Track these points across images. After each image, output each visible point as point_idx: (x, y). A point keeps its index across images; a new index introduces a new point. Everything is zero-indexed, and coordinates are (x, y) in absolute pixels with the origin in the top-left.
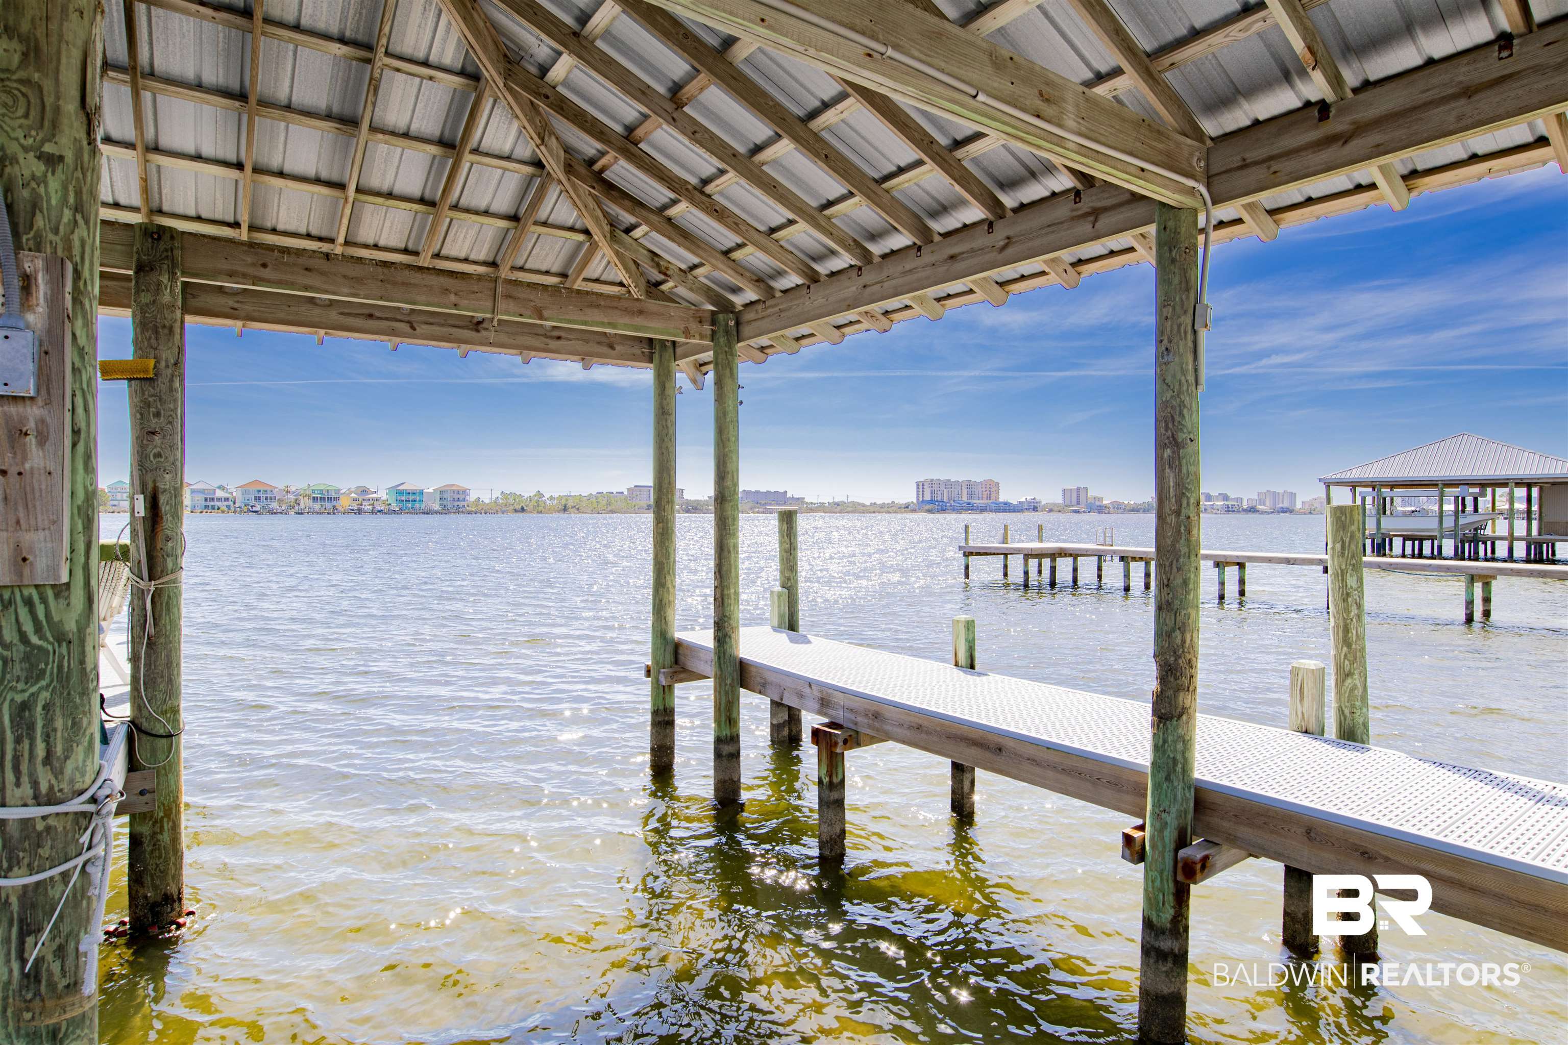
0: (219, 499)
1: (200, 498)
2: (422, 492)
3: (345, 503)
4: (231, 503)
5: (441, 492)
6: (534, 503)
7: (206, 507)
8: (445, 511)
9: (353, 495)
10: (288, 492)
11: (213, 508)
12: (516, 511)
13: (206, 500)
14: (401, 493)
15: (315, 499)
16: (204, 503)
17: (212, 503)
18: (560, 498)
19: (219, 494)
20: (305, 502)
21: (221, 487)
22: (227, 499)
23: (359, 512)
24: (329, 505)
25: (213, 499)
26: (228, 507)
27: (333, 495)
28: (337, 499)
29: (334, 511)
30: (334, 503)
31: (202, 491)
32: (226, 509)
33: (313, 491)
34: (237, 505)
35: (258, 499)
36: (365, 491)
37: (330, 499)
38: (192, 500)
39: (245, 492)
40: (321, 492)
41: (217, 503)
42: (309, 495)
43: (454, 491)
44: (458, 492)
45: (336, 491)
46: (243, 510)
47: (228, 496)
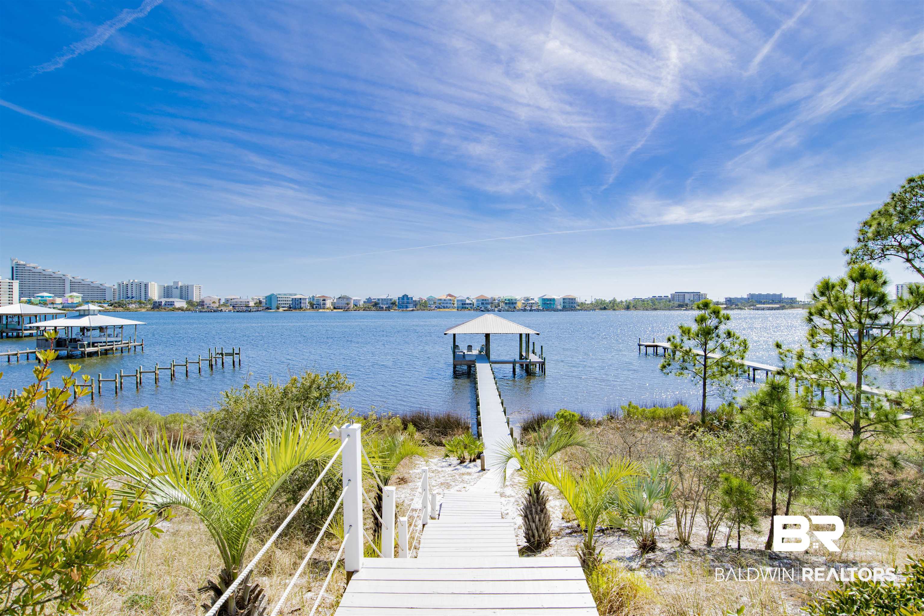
0: (468, 304)
1: (460, 303)
2: (554, 299)
3: (519, 305)
4: (472, 305)
5: (564, 299)
6: (612, 304)
7: (462, 308)
8: (566, 309)
9: (523, 301)
10: (495, 300)
11: (465, 308)
12: (602, 309)
13: (462, 304)
14: (544, 300)
15: (506, 303)
16: (461, 306)
17: (464, 306)
18: (626, 301)
19: (468, 301)
20: (502, 304)
21: (468, 298)
22: (470, 304)
23: (525, 310)
24: (512, 306)
25: (465, 304)
26: (471, 307)
27: (514, 301)
28: (516, 303)
29: (514, 309)
30: (514, 305)
31: (462, 300)
32: (469, 308)
33: (505, 300)
34: (475, 306)
35: (483, 304)
36: (528, 300)
37: (513, 303)
38: (457, 304)
39: (478, 300)
40: (509, 300)
41: (467, 306)
42: (503, 302)
43: (570, 299)
44: (572, 299)
45: (516, 300)
46: (477, 310)
47: (471, 302)
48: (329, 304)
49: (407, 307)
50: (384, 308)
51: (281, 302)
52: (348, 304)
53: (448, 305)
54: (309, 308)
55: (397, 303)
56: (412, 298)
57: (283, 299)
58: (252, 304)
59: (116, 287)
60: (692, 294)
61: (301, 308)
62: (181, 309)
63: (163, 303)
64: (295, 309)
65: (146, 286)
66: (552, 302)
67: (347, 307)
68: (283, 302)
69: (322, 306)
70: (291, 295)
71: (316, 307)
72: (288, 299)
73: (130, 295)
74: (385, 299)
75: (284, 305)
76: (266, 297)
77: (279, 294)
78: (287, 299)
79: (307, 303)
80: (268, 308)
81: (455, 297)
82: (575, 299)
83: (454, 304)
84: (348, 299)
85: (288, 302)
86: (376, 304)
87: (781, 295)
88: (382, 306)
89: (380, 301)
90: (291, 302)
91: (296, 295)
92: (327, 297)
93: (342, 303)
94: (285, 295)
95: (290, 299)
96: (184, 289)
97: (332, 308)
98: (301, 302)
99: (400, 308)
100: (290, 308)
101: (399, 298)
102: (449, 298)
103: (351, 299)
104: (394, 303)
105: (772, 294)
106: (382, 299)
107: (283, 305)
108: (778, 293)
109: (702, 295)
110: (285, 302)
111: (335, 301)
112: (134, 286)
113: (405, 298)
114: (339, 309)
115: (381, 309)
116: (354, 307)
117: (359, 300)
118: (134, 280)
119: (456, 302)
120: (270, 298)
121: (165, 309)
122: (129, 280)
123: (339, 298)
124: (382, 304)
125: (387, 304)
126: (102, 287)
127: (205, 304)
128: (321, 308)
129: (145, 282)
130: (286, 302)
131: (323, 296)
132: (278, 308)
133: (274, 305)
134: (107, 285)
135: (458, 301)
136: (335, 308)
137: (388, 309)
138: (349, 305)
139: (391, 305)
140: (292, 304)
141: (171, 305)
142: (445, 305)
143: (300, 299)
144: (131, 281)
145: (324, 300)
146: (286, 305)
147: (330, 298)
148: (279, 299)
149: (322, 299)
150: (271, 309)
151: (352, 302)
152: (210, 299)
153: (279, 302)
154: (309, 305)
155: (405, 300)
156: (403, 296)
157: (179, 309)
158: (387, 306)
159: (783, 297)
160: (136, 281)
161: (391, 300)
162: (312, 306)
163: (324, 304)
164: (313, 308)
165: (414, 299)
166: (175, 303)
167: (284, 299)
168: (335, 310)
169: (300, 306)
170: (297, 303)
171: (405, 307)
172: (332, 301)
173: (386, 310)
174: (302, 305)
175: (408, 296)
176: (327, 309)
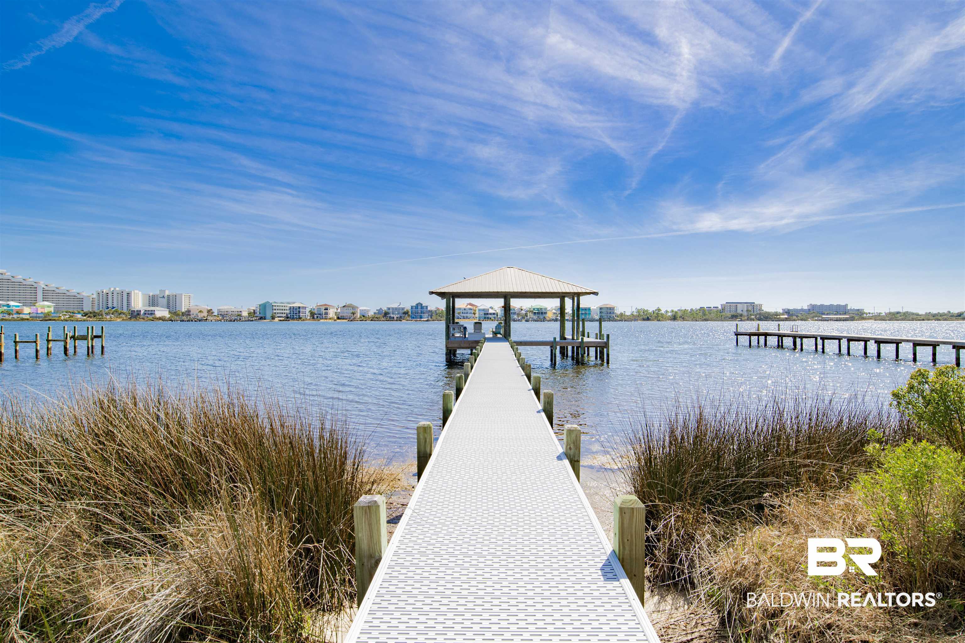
0: (491, 314)
1: (482, 313)
2: (589, 309)
3: (550, 315)
5: (601, 309)
6: (655, 315)
7: (485, 318)
9: (554, 311)
10: (522, 310)
11: (488, 318)
12: (644, 320)
13: (485, 314)
15: (535, 313)
16: (484, 316)
17: (488, 316)
18: (672, 311)
19: (491, 311)
20: (530, 315)
21: (492, 308)
22: (494, 314)
24: (541, 317)
25: (488, 314)
26: (494, 318)
27: (544, 311)
28: (546, 313)
29: (544, 320)
30: (544, 315)
31: (484, 310)
33: (534, 309)
34: (499, 317)
37: (542, 313)
38: (479, 314)
40: (538, 309)
41: (490, 316)
42: (532, 312)
43: (607, 308)
44: (610, 308)
45: (546, 309)
48: (332, 313)
49: (421, 318)
50: (395, 318)
51: (277, 311)
52: (353, 314)
53: (468, 315)
54: (309, 318)
55: (410, 313)
56: (427, 307)
57: (279, 308)
58: (245, 314)
59: (94, 296)
60: (746, 305)
61: (300, 318)
62: (162, 319)
63: (142, 312)
64: (293, 319)
65: (128, 294)
66: (587, 312)
67: (352, 318)
68: (279, 311)
69: (324, 316)
70: (289, 303)
71: (317, 317)
72: (285, 308)
73: (110, 305)
74: (396, 309)
75: (281, 315)
76: (260, 305)
77: (275, 303)
78: (283, 308)
79: (307, 312)
80: (261, 318)
81: (476, 306)
82: (613, 308)
83: (474, 314)
84: (354, 307)
85: (285, 312)
86: (386, 314)
87: (846, 305)
88: (392, 316)
89: (391, 310)
90: (288, 312)
91: (294, 303)
92: (329, 306)
93: (347, 313)
94: (282, 303)
95: (288, 308)
96: (171, 298)
97: (335, 318)
98: (299, 311)
99: (413, 318)
100: (288, 318)
101: (412, 307)
102: (469, 307)
103: (357, 308)
104: (406, 313)
105: (835, 304)
106: (393, 308)
107: (279, 315)
108: (843, 304)
109: (757, 305)
110: (281, 311)
111: (339, 311)
112: (115, 294)
113: (419, 307)
114: (344, 319)
115: (392, 319)
116: (360, 317)
117: (368, 311)
118: (115, 288)
119: (477, 312)
120: (264, 307)
121: (143, 319)
122: (110, 289)
123: (344, 307)
124: (393, 314)
125: (398, 314)
126: (79, 296)
127: (191, 313)
128: (322, 319)
129: (127, 290)
130: (283, 312)
131: (326, 305)
132: (273, 318)
133: (269, 315)
134: (84, 294)
135: (479, 310)
136: (338, 318)
137: (400, 319)
138: (355, 315)
139: (404, 315)
140: (290, 313)
141: (151, 314)
142: (465, 315)
143: (299, 307)
144: (112, 289)
145: (326, 309)
146: (284, 315)
147: (333, 307)
148: (274, 308)
149: (324, 308)
150: (265, 319)
151: (359, 311)
152: (197, 308)
153: (275, 311)
154: (309, 315)
155: (419, 310)
156: (417, 304)
157: (160, 319)
158: (398, 316)
159: (849, 308)
160: (117, 289)
161: (403, 309)
162: (312, 314)
163: (326, 314)
164: (313, 318)
165: (429, 309)
166: (156, 313)
167: (281, 308)
168: (338, 321)
169: (299, 316)
170: (295, 312)
171: (419, 317)
172: (336, 311)
173: (397, 320)
174: (301, 314)
175: (422, 304)
176: (330, 319)
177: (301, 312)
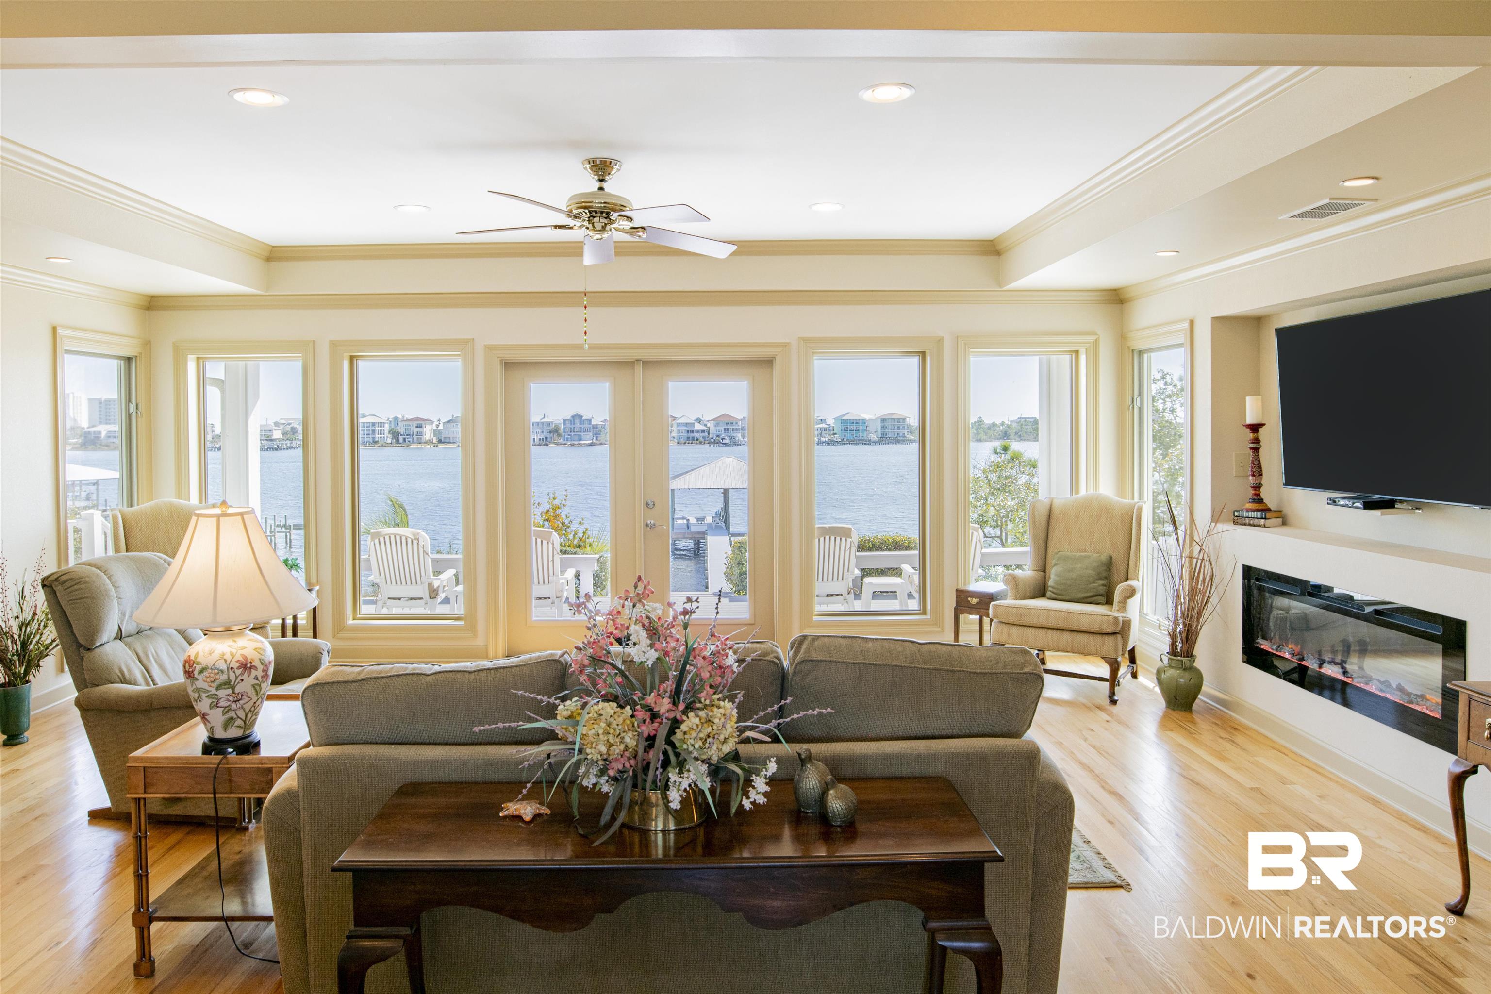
0: (697, 431)
1: (683, 430)
2: (864, 421)
4: (706, 434)
5: (883, 420)
7: (688, 438)
8: (884, 439)
11: (693, 438)
13: (688, 432)
14: (844, 422)
16: (685, 434)
17: (692, 435)
18: (1003, 424)
19: (698, 426)
21: (699, 421)
22: (703, 431)
25: (692, 431)
26: (704, 437)
31: (686, 424)
32: (702, 439)
34: (711, 436)
35: (726, 430)
39: (717, 425)
41: (696, 435)
43: (894, 420)
44: (899, 420)
46: (715, 443)
47: (704, 428)
48: (428, 433)
49: (581, 440)
50: (537, 440)
54: (389, 440)
55: (561, 431)
56: (590, 421)
61: (375, 442)
66: (861, 428)
69: (415, 437)
71: (404, 440)
74: (538, 424)
79: (386, 431)
82: (904, 420)
92: (424, 420)
93: (454, 432)
97: (435, 441)
98: (374, 431)
99: (567, 439)
101: (565, 421)
104: (555, 431)
111: (441, 427)
113: (577, 421)
114: (448, 442)
123: (449, 421)
125: (542, 432)
128: (413, 442)
131: (417, 419)
135: (679, 425)
136: (440, 441)
137: (545, 441)
139: (552, 434)
143: (374, 424)
145: (419, 426)
147: (430, 422)
149: (415, 424)
154: (390, 436)
155: (577, 425)
156: (573, 417)
158: (542, 436)
161: (549, 424)
162: (396, 435)
163: (420, 434)
164: (398, 442)
165: (594, 422)
168: (441, 446)
169: (374, 438)
170: (366, 432)
171: (576, 438)
172: (435, 428)
173: (540, 445)
174: (377, 436)
175: (581, 417)
176: (426, 443)
177: (376, 432)
